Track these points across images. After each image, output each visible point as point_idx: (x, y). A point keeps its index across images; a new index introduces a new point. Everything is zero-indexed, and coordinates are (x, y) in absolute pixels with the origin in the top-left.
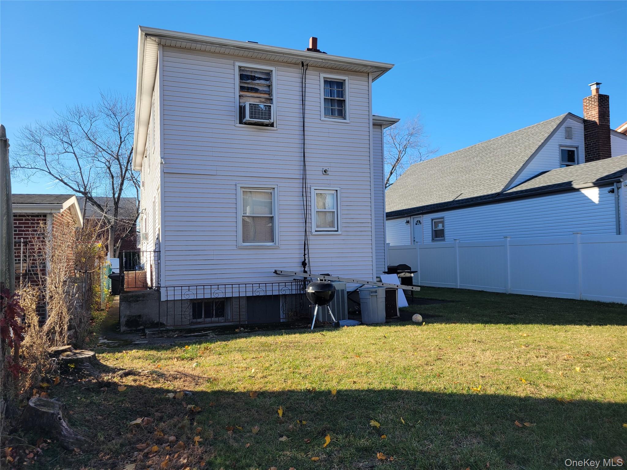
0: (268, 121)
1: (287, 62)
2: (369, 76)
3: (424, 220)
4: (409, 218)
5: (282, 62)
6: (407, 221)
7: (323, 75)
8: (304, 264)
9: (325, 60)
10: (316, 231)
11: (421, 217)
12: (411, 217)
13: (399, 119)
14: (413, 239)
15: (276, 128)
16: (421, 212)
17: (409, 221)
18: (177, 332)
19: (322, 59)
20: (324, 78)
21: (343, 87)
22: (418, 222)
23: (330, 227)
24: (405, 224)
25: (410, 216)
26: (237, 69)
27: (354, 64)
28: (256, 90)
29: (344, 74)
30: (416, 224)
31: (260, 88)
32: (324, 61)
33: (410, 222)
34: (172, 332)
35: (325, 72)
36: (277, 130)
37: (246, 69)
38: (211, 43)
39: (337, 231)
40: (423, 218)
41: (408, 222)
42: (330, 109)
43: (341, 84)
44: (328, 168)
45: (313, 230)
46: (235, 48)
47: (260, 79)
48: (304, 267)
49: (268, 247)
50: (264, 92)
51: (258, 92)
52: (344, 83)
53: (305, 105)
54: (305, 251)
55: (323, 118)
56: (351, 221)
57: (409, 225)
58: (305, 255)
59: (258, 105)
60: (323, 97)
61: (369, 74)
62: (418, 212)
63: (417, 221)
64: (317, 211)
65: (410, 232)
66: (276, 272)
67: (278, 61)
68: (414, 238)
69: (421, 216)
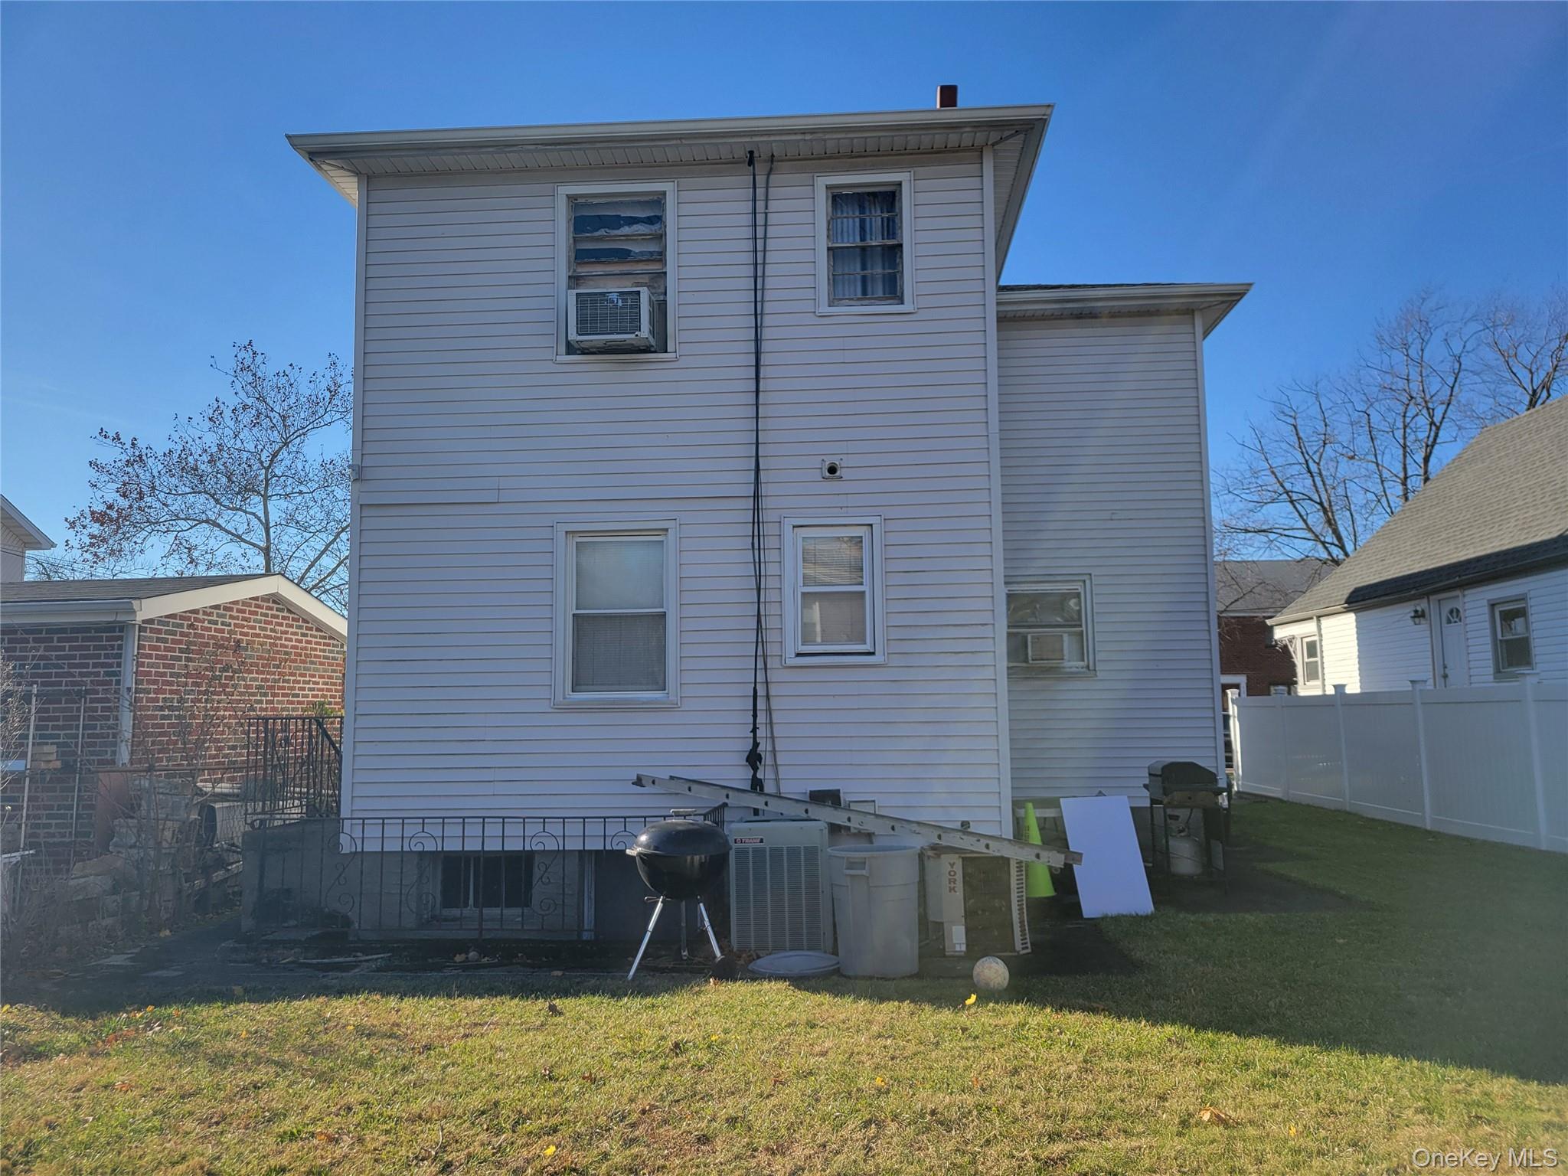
0: (633, 336)
1: (708, 162)
2: (982, 158)
3: (1467, 606)
4: (1425, 600)
5: (694, 163)
6: (1416, 611)
7: (823, 181)
8: (754, 759)
9: (813, 131)
10: (798, 655)
11: (1458, 596)
12: (1431, 598)
13: (1250, 285)
14: (1439, 671)
15: (673, 355)
16: (1457, 579)
17: (1423, 611)
18: (296, 950)
19: (804, 132)
20: (828, 187)
21: (897, 204)
22: (1455, 614)
23: (850, 640)
24: (1411, 622)
25: (1428, 594)
26: (562, 205)
27: (912, 130)
28: (623, 255)
29: (898, 166)
30: (1449, 622)
31: (635, 248)
32: (808, 137)
33: (1427, 615)
34: (284, 948)
35: (834, 170)
36: (676, 360)
37: (590, 200)
38: (473, 147)
39: (873, 654)
40: (1466, 600)
41: (1419, 615)
42: (859, 277)
43: (889, 198)
44: (841, 456)
45: (790, 652)
46: (540, 147)
47: (632, 221)
48: (755, 769)
49: (643, 703)
50: (644, 258)
51: (629, 259)
52: (897, 194)
53: (763, 276)
54: (755, 716)
55: (824, 309)
56: (922, 620)
57: (1424, 625)
58: (754, 730)
59: (603, 294)
60: (823, 244)
61: (982, 152)
62: (1448, 579)
63: (1451, 612)
64: (803, 594)
65: (1429, 646)
66: (639, 782)
67: (680, 163)
68: (1445, 667)
69: (1457, 593)
